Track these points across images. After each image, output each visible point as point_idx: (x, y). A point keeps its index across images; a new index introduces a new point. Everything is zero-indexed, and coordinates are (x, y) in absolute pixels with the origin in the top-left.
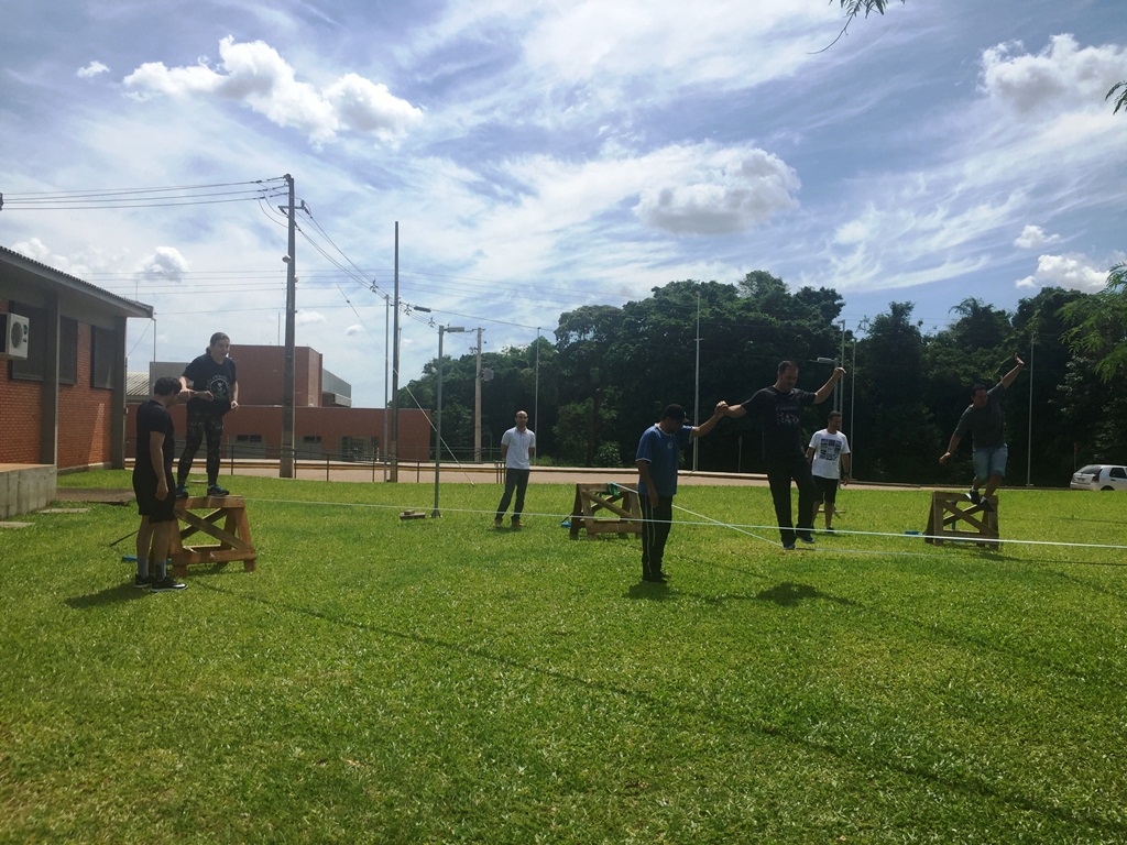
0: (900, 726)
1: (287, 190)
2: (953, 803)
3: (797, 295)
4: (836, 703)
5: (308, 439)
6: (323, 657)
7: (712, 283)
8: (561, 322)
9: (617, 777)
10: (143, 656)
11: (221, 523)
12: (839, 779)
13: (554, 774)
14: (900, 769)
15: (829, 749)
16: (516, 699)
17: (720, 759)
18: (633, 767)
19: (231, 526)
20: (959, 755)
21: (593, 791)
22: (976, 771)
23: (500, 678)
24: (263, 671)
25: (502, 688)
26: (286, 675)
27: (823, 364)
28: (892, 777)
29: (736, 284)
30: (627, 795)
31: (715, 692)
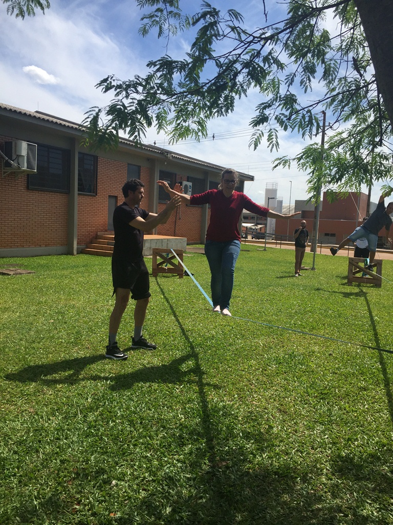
1: (322, 118)
5: (327, 235)
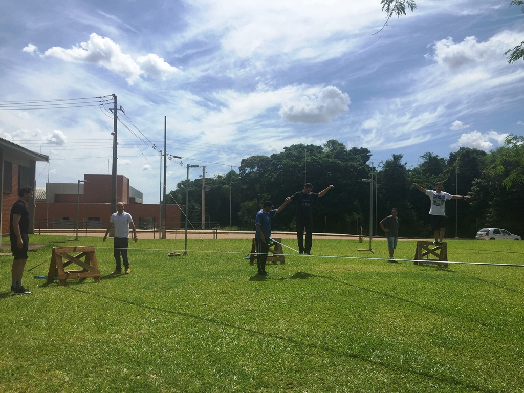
0: (413, 352)
1: (113, 101)
2: (443, 389)
3: (350, 151)
4: (382, 341)
6: (135, 324)
7: (311, 145)
8: (242, 163)
9: (282, 380)
10: (46, 324)
11: (83, 259)
12: (388, 378)
13: (251, 379)
14: (416, 373)
15: (381, 364)
16: (230, 342)
17: (330, 370)
18: (289, 375)
19: (88, 260)
20: (442, 365)
21: (271, 387)
22: (451, 373)
23: (222, 332)
24: (106, 331)
25: (223, 337)
26: (117, 333)
27: (365, 182)
28: (412, 377)
29: (322, 146)
30: (287, 389)
31: (325, 337)
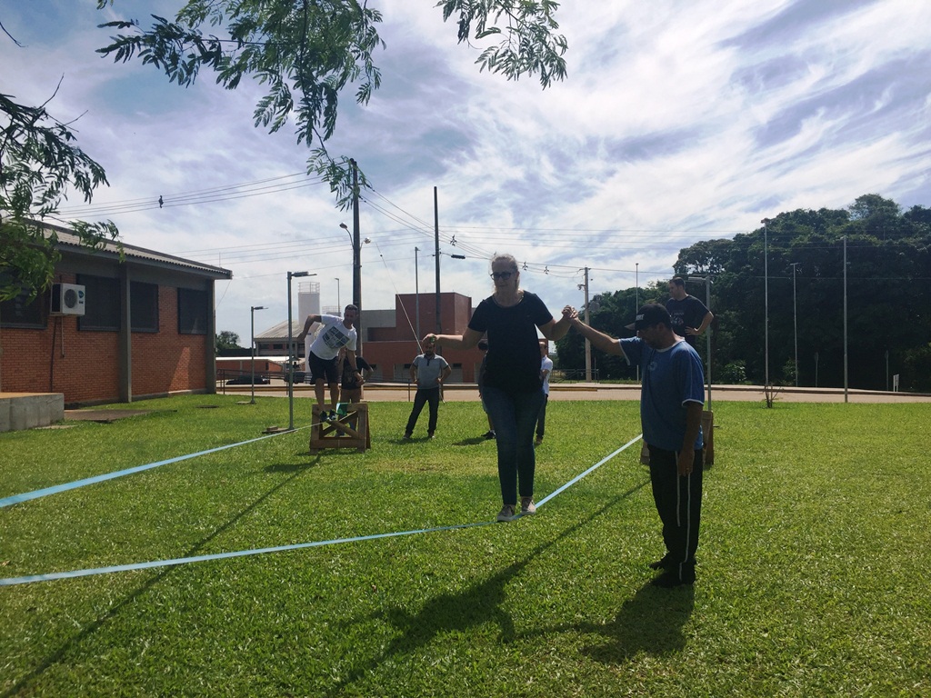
3: (906, 214)
7: (823, 210)
8: (680, 256)
29: (846, 209)
